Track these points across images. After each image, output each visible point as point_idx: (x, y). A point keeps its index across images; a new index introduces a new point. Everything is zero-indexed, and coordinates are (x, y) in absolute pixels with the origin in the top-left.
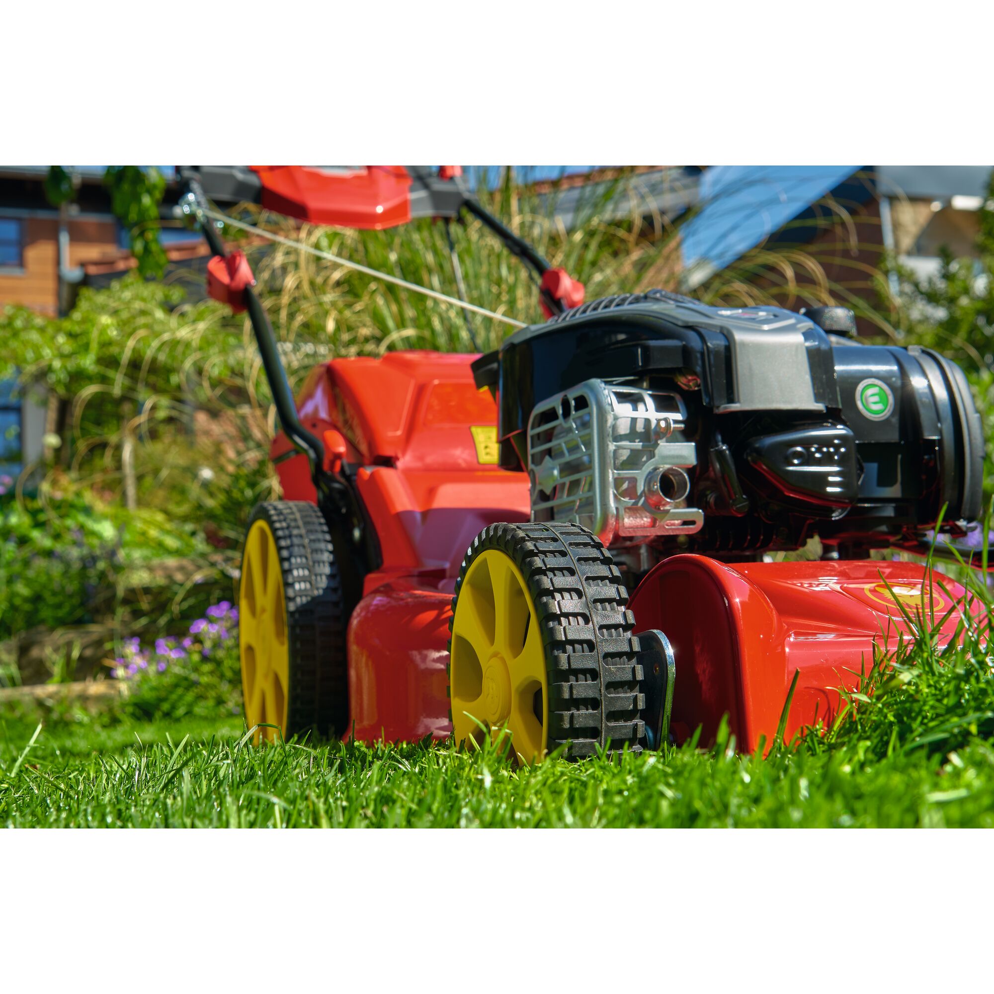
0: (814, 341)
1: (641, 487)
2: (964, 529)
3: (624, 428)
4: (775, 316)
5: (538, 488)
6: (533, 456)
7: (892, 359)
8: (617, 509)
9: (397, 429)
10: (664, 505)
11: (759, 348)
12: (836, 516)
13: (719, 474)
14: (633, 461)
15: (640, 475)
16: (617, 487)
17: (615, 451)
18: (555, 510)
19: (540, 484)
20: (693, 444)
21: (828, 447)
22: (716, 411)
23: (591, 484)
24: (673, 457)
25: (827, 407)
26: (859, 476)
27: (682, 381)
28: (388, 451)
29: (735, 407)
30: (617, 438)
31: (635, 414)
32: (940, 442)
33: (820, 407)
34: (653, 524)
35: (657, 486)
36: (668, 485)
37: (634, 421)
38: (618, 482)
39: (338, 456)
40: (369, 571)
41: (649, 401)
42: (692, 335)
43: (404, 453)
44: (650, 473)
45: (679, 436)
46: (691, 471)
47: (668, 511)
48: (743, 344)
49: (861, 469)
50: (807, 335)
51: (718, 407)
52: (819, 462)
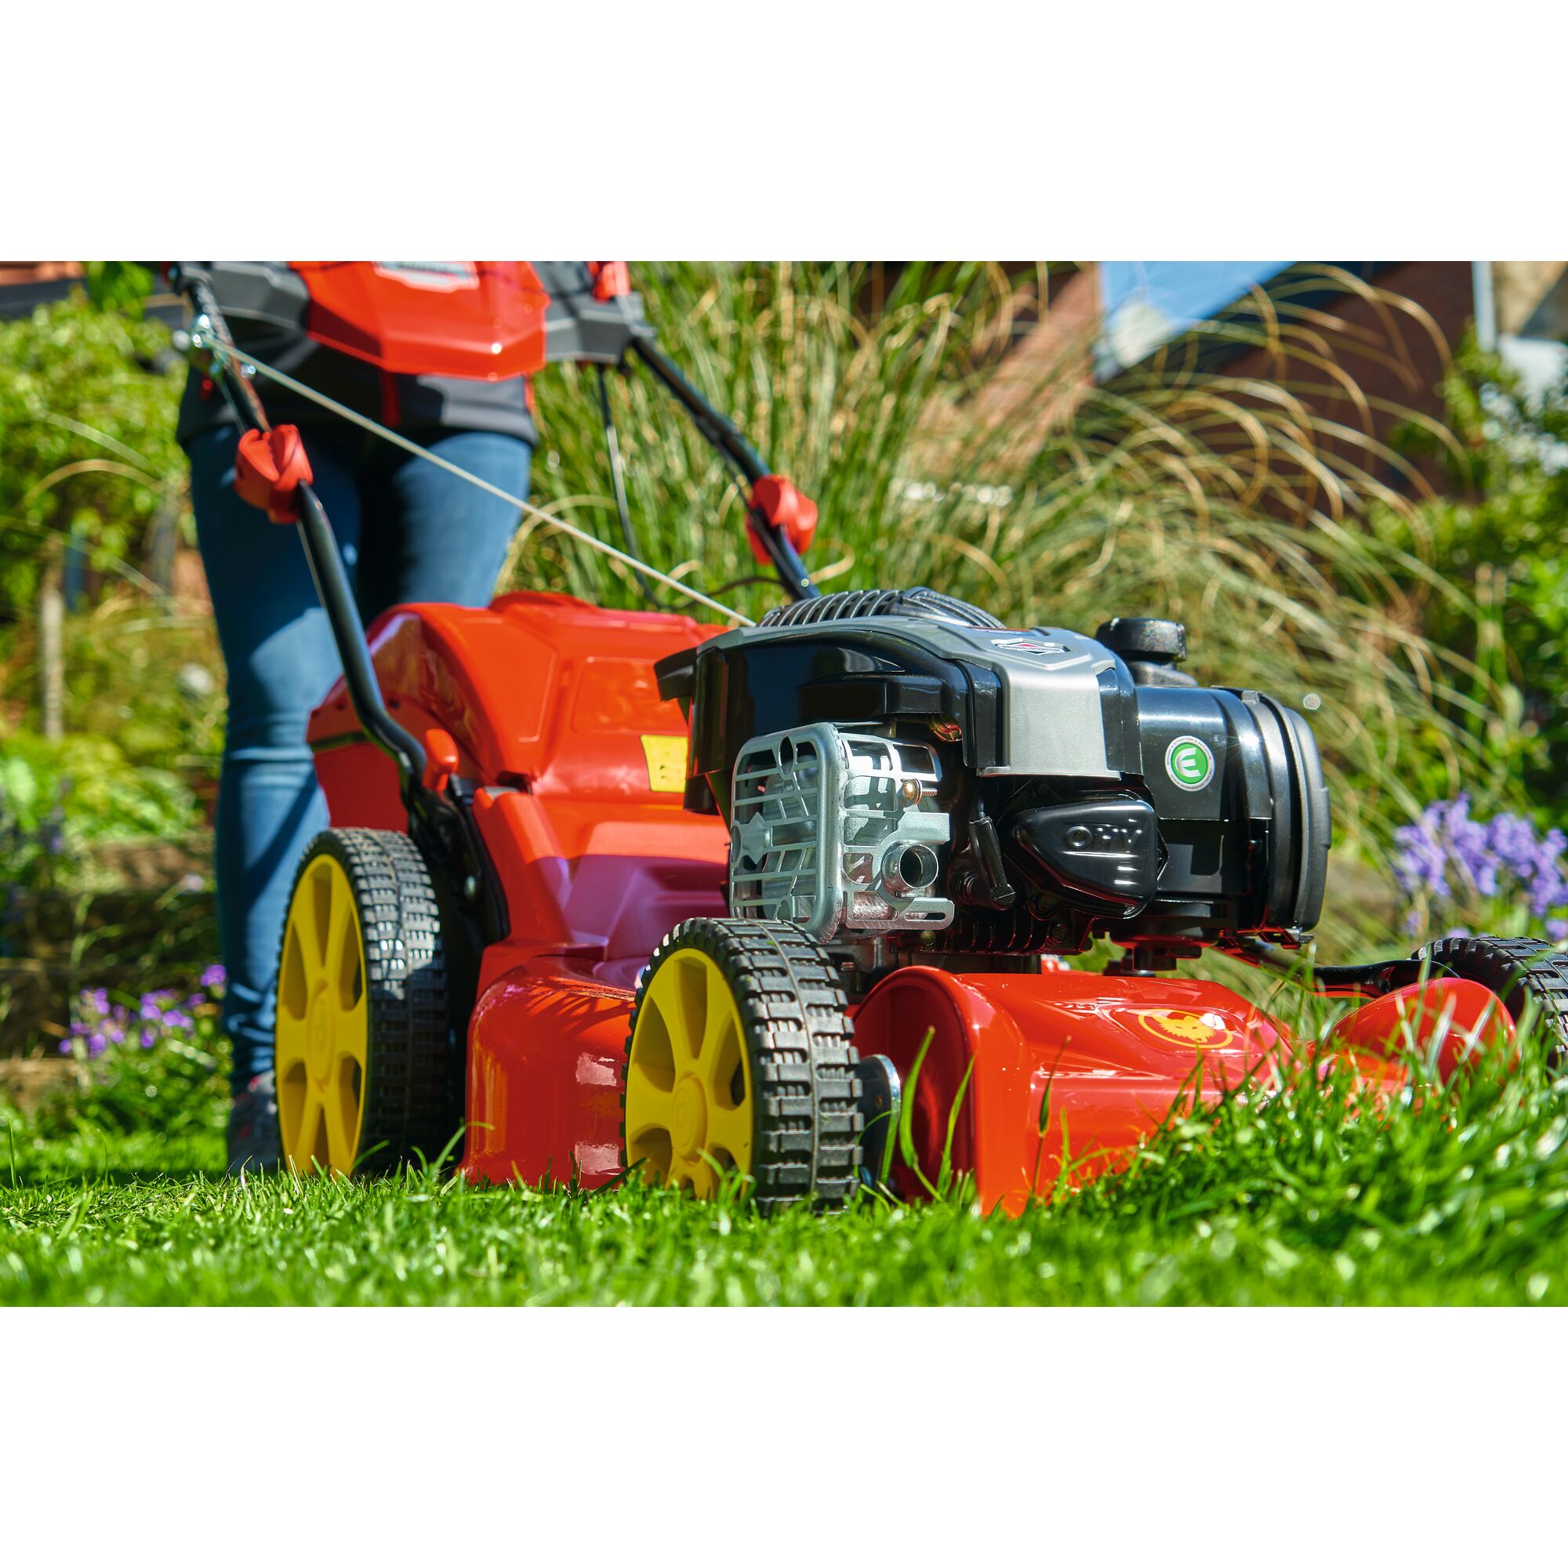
0: (1112, 686)
1: (877, 869)
2: (1297, 939)
3: (861, 788)
4: (1066, 649)
5: (743, 853)
6: (737, 808)
7: (1218, 709)
8: (845, 893)
9: (533, 735)
10: (906, 891)
11: (1039, 694)
12: (1129, 913)
13: (978, 854)
14: (869, 833)
15: (878, 851)
16: (845, 866)
17: (847, 820)
18: (763, 885)
19: (746, 848)
20: (947, 815)
21: (1120, 827)
22: (979, 774)
23: (814, 857)
24: (922, 830)
25: (1122, 775)
26: (1160, 864)
27: (938, 729)
28: (518, 766)
29: (1004, 770)
30: (850, 801)
31: (876, 773)
32: (1272, 823)
33: (1115, 774)
34: (890, 916)
35: (896, 869)
36: (911, 866)
37: (875, 781)
38: (849, 859)
39: (447, 769)
40: (488, 940)
41: (895, 754)
42: (954, 670)
43: (543, 772)
44: (890, 849)
45: (932, 804)
46: (943, 849)
47: (910, 900)
48: (1019, 689)
49: (1165, 854)
50: (1103, 678)
51: (982, 769)
52: (1107, 847)
